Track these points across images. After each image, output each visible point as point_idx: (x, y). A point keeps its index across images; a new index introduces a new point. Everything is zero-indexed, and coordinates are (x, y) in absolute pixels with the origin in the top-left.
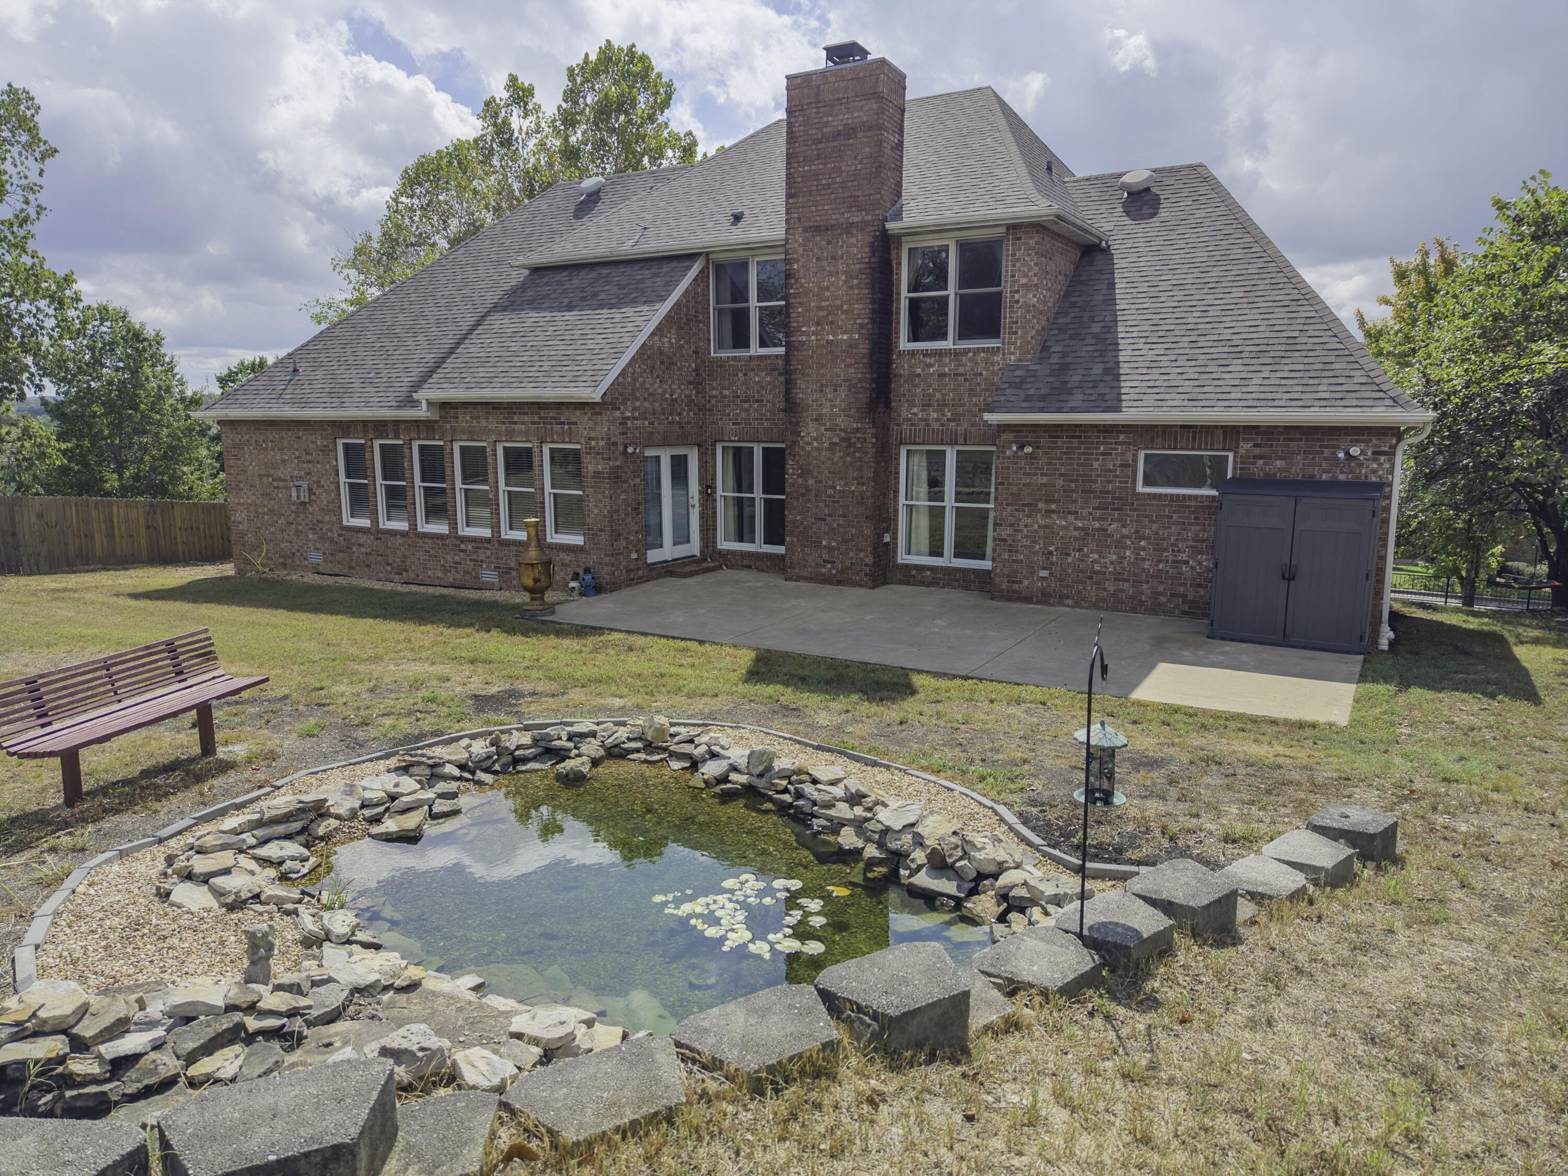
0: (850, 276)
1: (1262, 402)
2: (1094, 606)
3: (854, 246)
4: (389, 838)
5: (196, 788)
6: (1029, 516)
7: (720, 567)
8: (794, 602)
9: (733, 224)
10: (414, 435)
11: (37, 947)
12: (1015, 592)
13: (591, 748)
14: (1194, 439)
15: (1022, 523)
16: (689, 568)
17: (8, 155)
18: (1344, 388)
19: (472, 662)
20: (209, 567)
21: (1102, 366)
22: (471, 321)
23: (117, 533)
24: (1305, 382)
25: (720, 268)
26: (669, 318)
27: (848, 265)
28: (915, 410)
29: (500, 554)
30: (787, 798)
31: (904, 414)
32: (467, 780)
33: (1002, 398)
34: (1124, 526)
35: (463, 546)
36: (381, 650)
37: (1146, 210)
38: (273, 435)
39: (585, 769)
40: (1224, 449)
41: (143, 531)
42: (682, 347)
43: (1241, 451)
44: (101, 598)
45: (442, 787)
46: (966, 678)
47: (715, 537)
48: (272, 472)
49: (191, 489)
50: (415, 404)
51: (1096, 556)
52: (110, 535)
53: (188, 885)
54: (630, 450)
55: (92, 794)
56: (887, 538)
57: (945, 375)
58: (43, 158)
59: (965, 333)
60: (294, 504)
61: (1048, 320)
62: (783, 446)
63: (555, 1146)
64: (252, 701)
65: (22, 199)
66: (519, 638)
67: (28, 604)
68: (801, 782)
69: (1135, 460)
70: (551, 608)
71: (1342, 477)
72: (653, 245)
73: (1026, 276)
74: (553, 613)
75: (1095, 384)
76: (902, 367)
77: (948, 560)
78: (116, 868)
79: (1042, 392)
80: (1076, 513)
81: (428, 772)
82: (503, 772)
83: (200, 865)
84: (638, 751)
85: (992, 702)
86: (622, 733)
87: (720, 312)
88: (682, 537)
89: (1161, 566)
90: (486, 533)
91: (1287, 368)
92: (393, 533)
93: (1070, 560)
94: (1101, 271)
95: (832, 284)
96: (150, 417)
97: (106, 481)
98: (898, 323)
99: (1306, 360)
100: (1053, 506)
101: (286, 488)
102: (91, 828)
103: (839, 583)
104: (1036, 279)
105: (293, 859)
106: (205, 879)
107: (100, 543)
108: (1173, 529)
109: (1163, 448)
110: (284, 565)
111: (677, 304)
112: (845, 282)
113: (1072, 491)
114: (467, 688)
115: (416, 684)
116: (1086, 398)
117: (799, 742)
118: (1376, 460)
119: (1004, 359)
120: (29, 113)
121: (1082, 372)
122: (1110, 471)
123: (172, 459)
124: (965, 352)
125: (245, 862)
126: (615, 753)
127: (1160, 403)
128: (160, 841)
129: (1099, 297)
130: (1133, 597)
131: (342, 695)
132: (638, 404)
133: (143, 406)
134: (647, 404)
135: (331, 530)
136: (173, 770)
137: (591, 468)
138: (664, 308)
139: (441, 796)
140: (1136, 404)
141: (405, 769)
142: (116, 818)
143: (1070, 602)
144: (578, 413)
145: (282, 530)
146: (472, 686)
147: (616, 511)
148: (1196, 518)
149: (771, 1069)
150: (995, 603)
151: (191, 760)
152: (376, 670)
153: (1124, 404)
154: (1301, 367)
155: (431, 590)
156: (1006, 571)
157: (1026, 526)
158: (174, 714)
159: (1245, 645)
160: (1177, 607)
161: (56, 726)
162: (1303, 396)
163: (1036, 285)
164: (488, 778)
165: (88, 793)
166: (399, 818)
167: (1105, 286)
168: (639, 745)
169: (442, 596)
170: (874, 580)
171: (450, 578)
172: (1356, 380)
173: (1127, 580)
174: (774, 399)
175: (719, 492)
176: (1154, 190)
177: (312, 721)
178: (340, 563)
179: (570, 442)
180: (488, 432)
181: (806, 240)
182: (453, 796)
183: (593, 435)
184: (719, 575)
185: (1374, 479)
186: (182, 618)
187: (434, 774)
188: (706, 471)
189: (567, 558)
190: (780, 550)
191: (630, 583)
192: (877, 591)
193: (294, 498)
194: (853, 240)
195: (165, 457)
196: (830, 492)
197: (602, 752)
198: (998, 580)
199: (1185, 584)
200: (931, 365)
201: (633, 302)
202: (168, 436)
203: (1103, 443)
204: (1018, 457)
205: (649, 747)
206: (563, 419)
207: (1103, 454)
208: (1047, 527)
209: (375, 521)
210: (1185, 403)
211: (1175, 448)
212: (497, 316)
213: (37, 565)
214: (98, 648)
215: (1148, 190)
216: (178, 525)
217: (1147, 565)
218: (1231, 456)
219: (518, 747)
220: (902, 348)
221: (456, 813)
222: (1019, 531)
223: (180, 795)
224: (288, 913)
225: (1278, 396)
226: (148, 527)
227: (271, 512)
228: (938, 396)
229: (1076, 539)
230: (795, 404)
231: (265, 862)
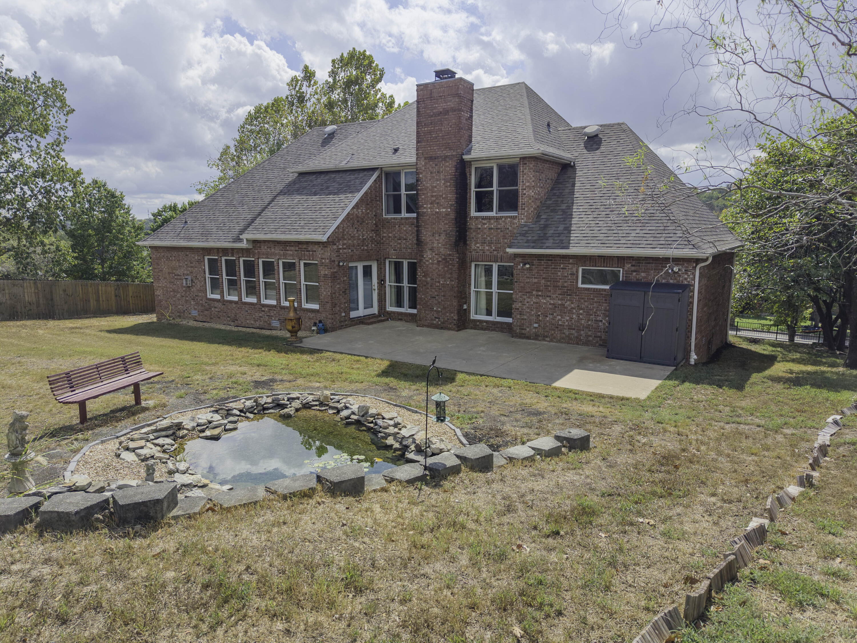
0: (446, 181)
1: (634, 245)
2: (559, 341)
3: (448, 167)
4: (207, 438)
5: (132, 418)
6: (529, 298)
7: (387, 320)
8: (417, 338)
9: (394, 153)
10: (240, 255)
11: (72, 472)
12: (522, 334)
13: (296, 404)
14: (604, 262)
15: (526, 301)
16: (372, 320)
17: (51, 113)
18: (672, 239)
19: (258, 366)
20: (145, 316)
21: (563, 226)
22: (269, 199)
23: (101, 299)
24: (655, 235)
25: (387, 174)
26: (361, 200)
27: (445, 176)
28: (478, 245)
29: (281, 313)
30: (372, 425)
31: (473, 247)
32: (243, 416)
33: (516, 241)
34: (572, 303)
35: (263, 309)
36: (218, 360)
37: (595, 146)
38: (175, 253)
39: (292, 413)
40: (618, 267)
41: (113, 298)
42: (368, 213)
43: (626, 268)
44: (93, 333)
45: (231, 419)
46: (481, 375)
47: (385, 305)
48: (174, 271)
49: (138, 273)
50: (241, 240)
51: (560, 317)
52: (98, 300)
53: (127, 452)
54: (341, 264)
55: (91, 419)
56: (465, 307)
57: (492, 229)
58: (68, 114)
59: (501, 209)
60: (184, 287)
61: (541, 202)
62: (415, 261)
63: (221, 508)
64: (158, 382)
65: (57, 133)
66: (283, 354)
67: (59, 335)
68: (378, 419)
69: (577, 272)
70: (301, 340)
71: (671, 281)
72: (355, 164)
73: (529, 182)
74: (301, 342)
75: (560, 234)
76: (472, 225)
77: (494, 318)
78: (100, 446)
79: (534, 238)
80: (550, 296)
81: (226, 412)
82: (259, 413)
83: (132, 445)
84: (316, 405)
85: (486, 386)
86: (311, 398)
87: (388, 196)
88: (368, 305)
89: (590, 323)
90: (274, 302)
91: (648, 228)
92: (231, 302)
93: (548, 319)
94: (569, 177)
95: (438, 185)
96: (118, 237)
97: (96, 269)
98: (470, 203)
99: (657, 225)
100: (540, 293)
101: (181, 279)
102: (90, 432)
103: (442, 328)
104: (533, 183)
105: (168, 444)
106: (133, 450)
107: (93, 304)
108: (595, 305)
109: (590, 266)
110: (180, 316)
111: (366, 193)
112: (444, 184)
113: (549, 286)
114: (253, 378)
115: (230, 376)
116: (554, 242)
117: (388, 403)
118: (686, 274)
119: (519, 221)
120: (61, 92)
121: (554, 228)
122: (566, 277)
123: (128, 257)
124: (501, 218)
125: (149, 444)
126: (307, 406)
127: (587, 245)
128: (117, 437)
129: (567, 191)
130: (577, 337)
131: (197, 380)
132: (345, 242)
133: (114, 231)
134: (350, 242)
135: (202, 300)
136: (124, 411)
137: (322, 273)
138: (359, 196)
139: (229, 422)
140: (577, 245)
141: (216, 411)
142: (100, 429)
143: (548, 339)
144: (316, 246)
145: (179, 300)
146: (255, 377)
147: (334, 293)
148: (606, 300)
149: (290, 494)
150: (513, 339)
151: (131, 407)
152: (214, 369)
153: (571, 245)
154: (654, 228)
155: (248, 330)
156: (518, 324)
157: (528, 302)
158: (124, 388)
159: (622, 361)
160: (597, 342)
161: (77, 392)
162: (653, 243)
163: (533, 186)
164: (251, 416)
165: (89, 419)
166: (212, 430)
167: (570, 185)
168: (317, 403)
169: (253, 333)
170: (458, 327)
171: (258, 324)
172: (678, 235)
173: (574, 329)
174: (412, 239)
175: (387, 283)
176: (600, 136)
177: (183, 391)
178: (206, 316)
179: (313, 260)
180: (275, 254)
181: (426, 163)
182: (235, 422)
183: (323, 257)
184: (386, 324)
185: (686, 283)
186: (130, 342)
187: (228, 413)
188: (381, 273)
189: (312, 315)
190: (414, 311)
191: (341, 328)
192: (459, 332)
193: (184, 284)
194: (447, 164)
195: (125, 257)
196: (438, 284)
197: (301, 406)
198: (515, 328)
199: (601, 332)
200: (485, 224)
201: (345, 192)
202: (127, 246)
203: (562, 263)
204: (524, 269)
205: (321, 404)
206: (309, 249)
207: (562, 269)
208: (537, 303)
209: (222, 296)
210: (599, 245)
211: (596, 266)
212: (281, 197)
213: (63, 314)
214: (92, 357)
215: (597, 136)
216: (131, 294)
217: (583, 322)
218: (621, 270)
219: (266, 403)
220: (472, 215)
221: (235, 429)
222: (524, 305)
223: (126, 421)
224: (164, 463)
225: (642, 242)
226: (116, 296)
227: (174, 291)
228: (489, 238)
229: (550, 309)
230: (422, 242)
231: (156, 445)
